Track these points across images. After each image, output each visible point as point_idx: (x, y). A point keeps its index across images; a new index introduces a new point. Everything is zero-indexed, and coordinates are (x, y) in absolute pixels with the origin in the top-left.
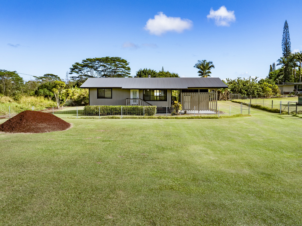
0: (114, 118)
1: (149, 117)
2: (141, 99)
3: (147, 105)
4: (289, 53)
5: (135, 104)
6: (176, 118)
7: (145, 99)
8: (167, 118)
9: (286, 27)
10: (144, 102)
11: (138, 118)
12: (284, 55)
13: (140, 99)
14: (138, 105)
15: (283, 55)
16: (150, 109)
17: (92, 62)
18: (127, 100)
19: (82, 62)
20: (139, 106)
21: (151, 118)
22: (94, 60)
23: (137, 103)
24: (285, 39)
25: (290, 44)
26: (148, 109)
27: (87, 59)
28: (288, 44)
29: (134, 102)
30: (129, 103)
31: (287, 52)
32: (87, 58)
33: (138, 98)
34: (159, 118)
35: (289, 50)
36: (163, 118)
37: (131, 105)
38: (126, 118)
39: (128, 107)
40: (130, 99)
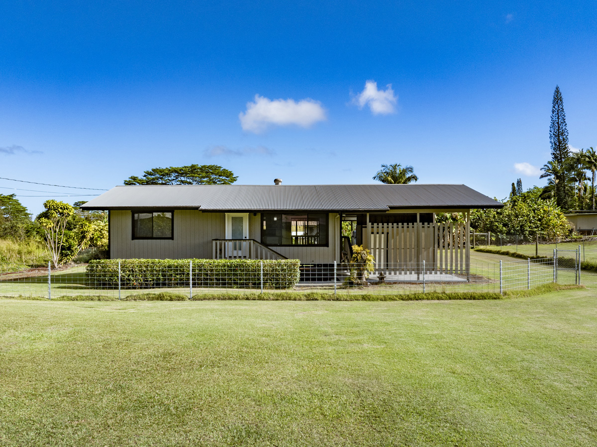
0: (166, 300)
1: (278, 295)
2: (254, 240)
3: (271, 258)
4: (565, 152)
5: (237, 253)
6: (364, 298)
7: (268, 242)
8: (338, 299)
9: (558, 99)
10: (264, 249)
11: (243, 299)
12: (556, 157)
13: (252, 241)
14: (248, 256)
15: (553, 156)
16: (282, 270)
17: (163, 175)
18: (214, 242)
19: (145, 176)
20: (248, 261)
21: (283, 299)
22: (167, 172)
23: (242, 254)
24: (557, 125)
25: (567, 134)
26: (276, 269)
27: (153, 170)
28: (562, 133)
29: (235, 249)
30: (221, 253)
31: (560, 151)
32: (154, 168)
33: (248, 238)
34: (310, 298)
35: (565, 146)
36: (323, 298)
37: (225, 258)
38: (205, 299)
39: (216, 264)
40: (225, 240)
